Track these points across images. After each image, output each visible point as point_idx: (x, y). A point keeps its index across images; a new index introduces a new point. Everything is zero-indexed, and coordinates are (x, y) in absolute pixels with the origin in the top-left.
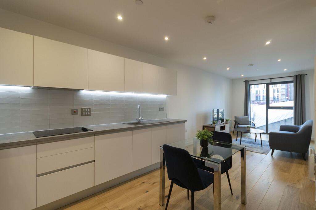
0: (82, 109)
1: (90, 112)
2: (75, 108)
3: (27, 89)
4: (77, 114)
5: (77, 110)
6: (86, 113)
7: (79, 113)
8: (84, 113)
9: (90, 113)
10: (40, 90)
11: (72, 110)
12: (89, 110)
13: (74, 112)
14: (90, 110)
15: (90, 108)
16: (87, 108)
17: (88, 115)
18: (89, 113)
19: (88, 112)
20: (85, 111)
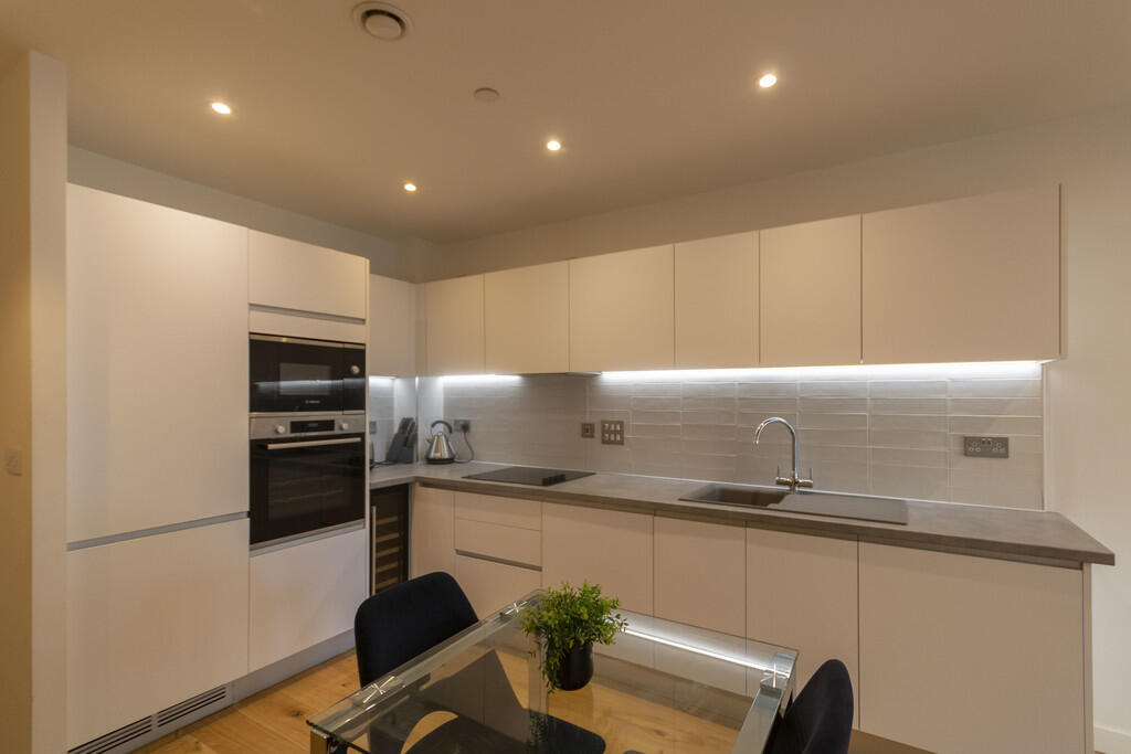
0: (603, 423)
1: (621, 433)
2: (588, 420)
3: (511, 380)
4: (592, 436)
5: (592, 426)
6: (610, 433)
7: (598, 434)
8: (607, 435)
9: (622, 437)
10: (536, 381)
11: (584, 425)
12: (618, 428)
13: (587, 431)
14: (622, 427)
15: (621, 423)
16: (616, 423)
17: (615, 443)
18: (618, 438)
19: (615, 432)
20: (610, 432)
